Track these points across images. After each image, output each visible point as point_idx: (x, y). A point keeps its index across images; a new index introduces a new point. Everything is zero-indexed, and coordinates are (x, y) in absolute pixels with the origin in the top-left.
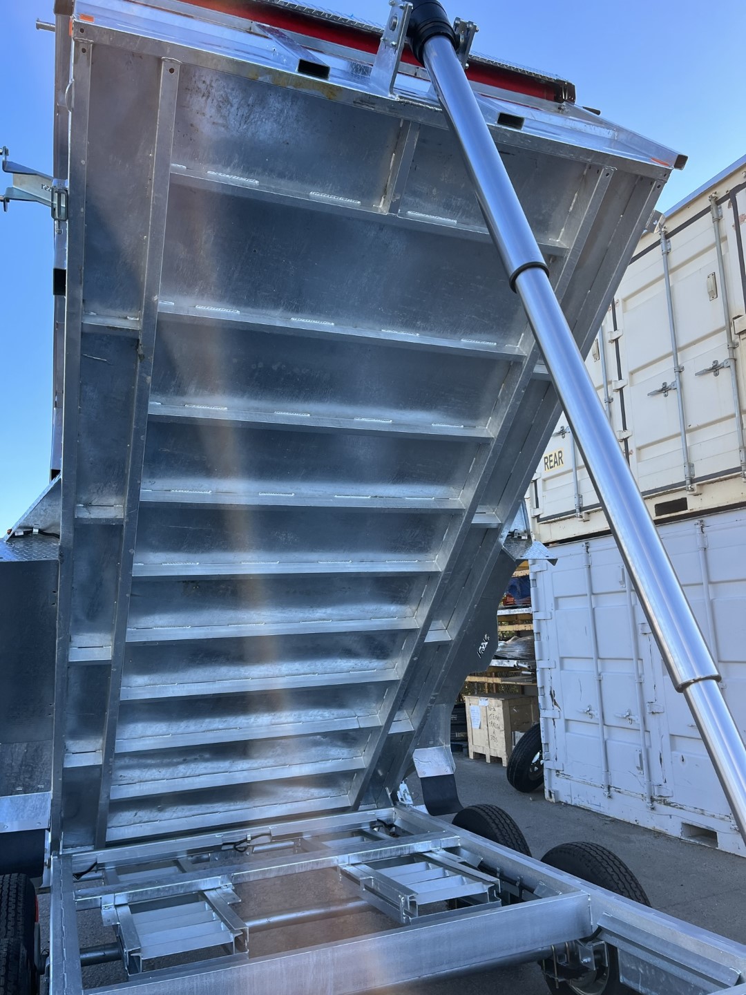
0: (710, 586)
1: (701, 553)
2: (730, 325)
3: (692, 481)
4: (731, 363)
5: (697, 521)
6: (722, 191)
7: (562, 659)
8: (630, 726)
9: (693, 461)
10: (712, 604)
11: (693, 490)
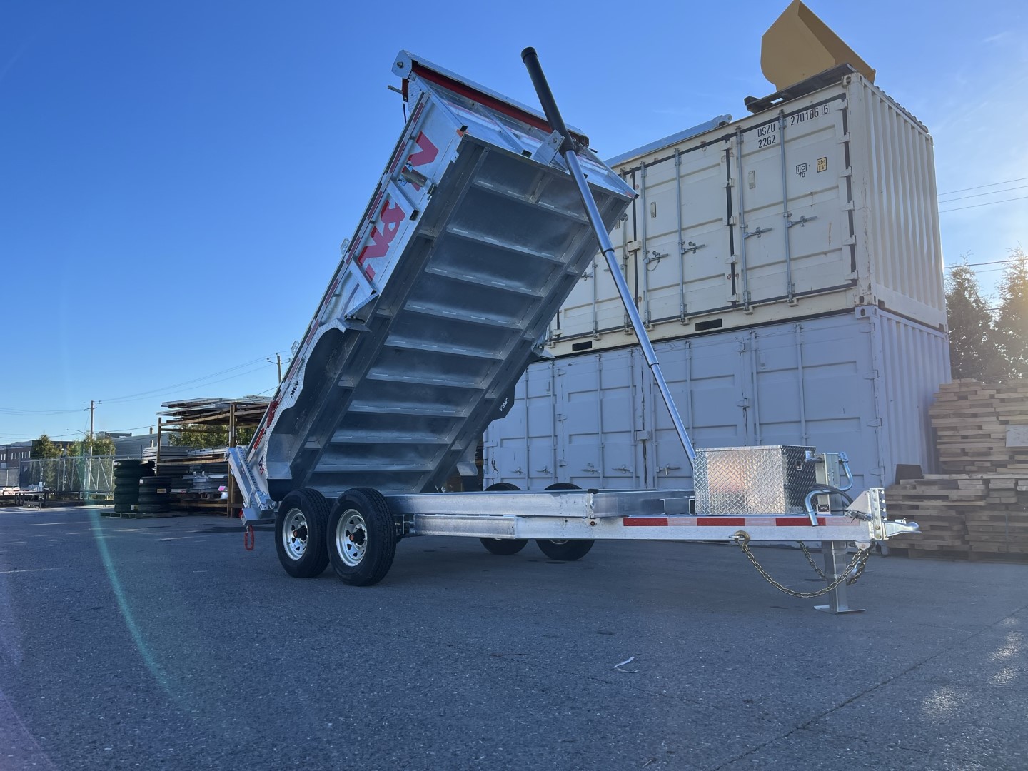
0: (602, 392)
1: (598, 372)
2: (625, 245)
3: (597, 332)
4: (624, 267)
5: (597, 355)
6: (628, 168)
7: (502, 440)
8: (546, 476)
9: (598, 320)
10: (601, 401)
11: (596, 337)
